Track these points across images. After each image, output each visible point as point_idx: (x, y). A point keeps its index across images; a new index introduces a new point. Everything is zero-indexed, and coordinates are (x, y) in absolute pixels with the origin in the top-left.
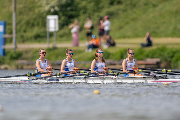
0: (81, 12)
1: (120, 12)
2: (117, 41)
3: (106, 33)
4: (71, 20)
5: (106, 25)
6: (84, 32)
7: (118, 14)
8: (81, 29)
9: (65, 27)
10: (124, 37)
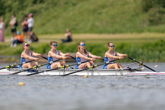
0: (7, 10)
2: (39, 37)
3: (29, 29)
5: (30, 22)
6: (9, 29)
10: (47, 33)
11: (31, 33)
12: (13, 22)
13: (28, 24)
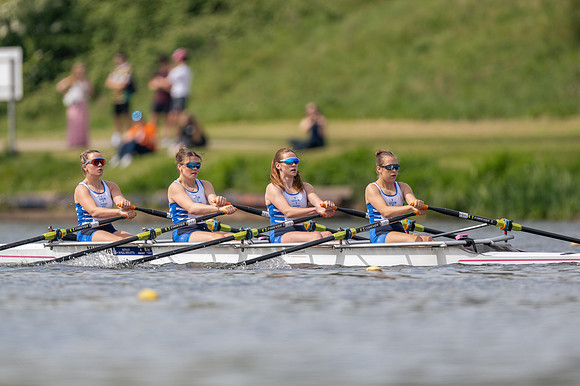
0: (96, 38)
1: (222, 38)
3: (177, 105)
4: (65, 63)
5: (178, 79)
6: (106, 103)
7: (214, 44)
8: (96, 92)
9: (45, 85)
11: (183, 119)
12: (118, 78)
13: (170, 87)
